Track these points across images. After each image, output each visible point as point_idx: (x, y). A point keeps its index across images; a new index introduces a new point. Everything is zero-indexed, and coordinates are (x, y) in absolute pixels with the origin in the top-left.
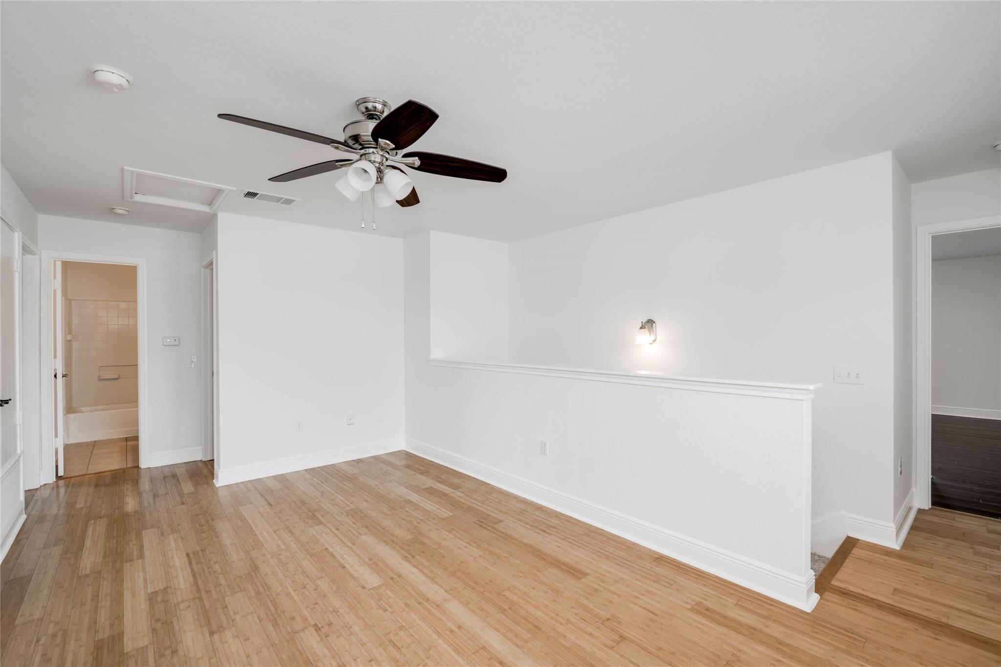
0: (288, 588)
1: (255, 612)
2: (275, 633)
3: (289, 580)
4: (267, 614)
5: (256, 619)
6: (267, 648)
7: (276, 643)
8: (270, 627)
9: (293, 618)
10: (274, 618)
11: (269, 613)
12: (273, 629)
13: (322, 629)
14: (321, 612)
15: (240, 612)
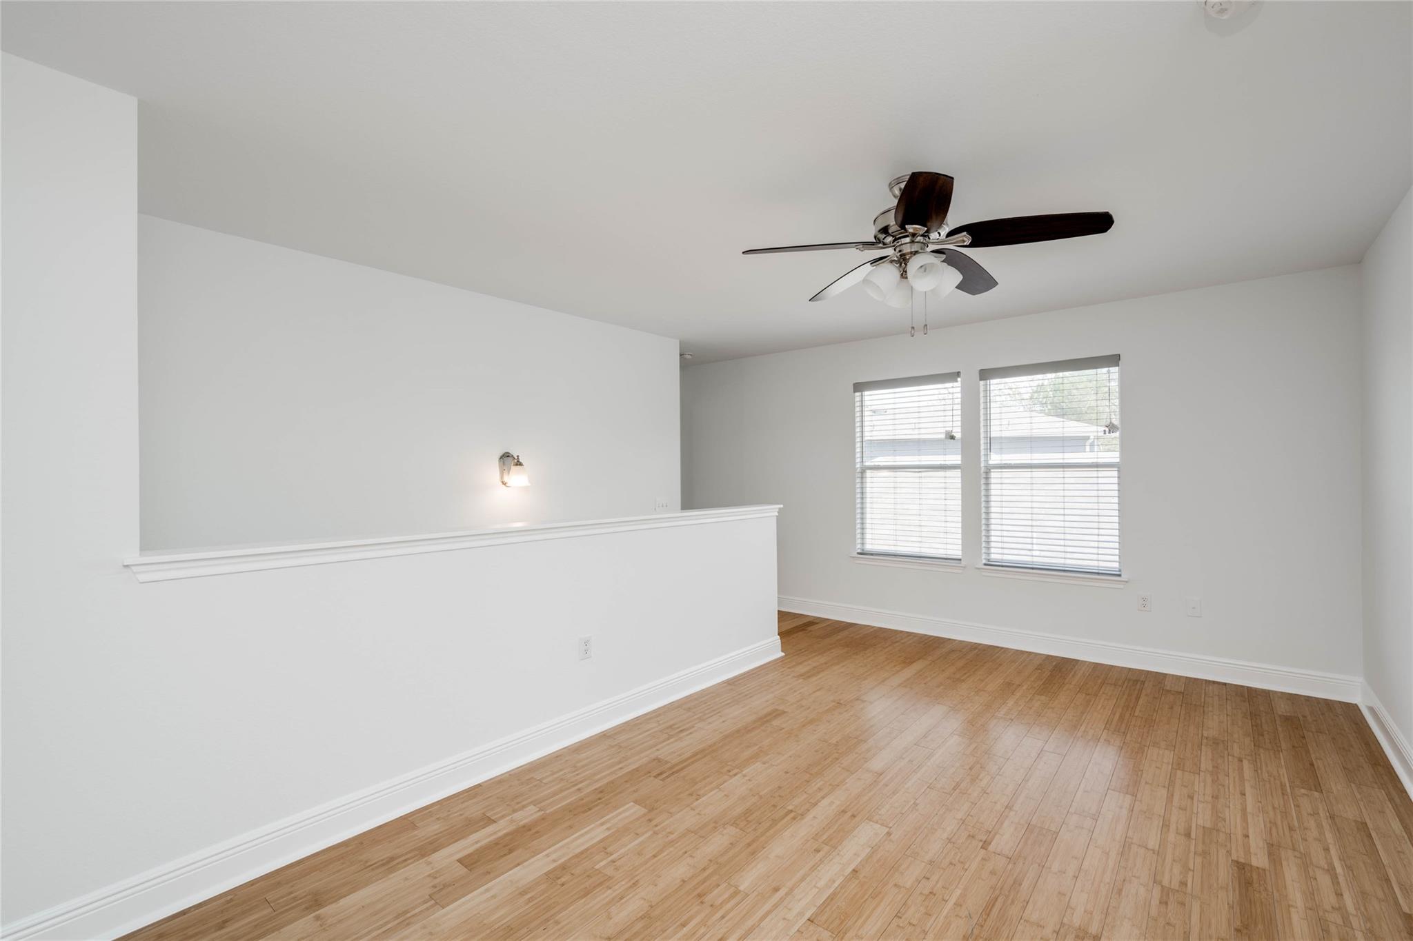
0: (948, 913)
1: (1021, 918)
2: (1028, 875)
3: (929, 925)
4: (1013, 902)
5: (1030, 906)
6: (1050, 868)
7: (1037, 865)
8: (1026, 884)
9: (993, 873)
10: (1009, 891)
11: (1010, 901)
12: (1025, 880)
13: (984, 840)
14: (961, 853)
15: (1039, 937)
